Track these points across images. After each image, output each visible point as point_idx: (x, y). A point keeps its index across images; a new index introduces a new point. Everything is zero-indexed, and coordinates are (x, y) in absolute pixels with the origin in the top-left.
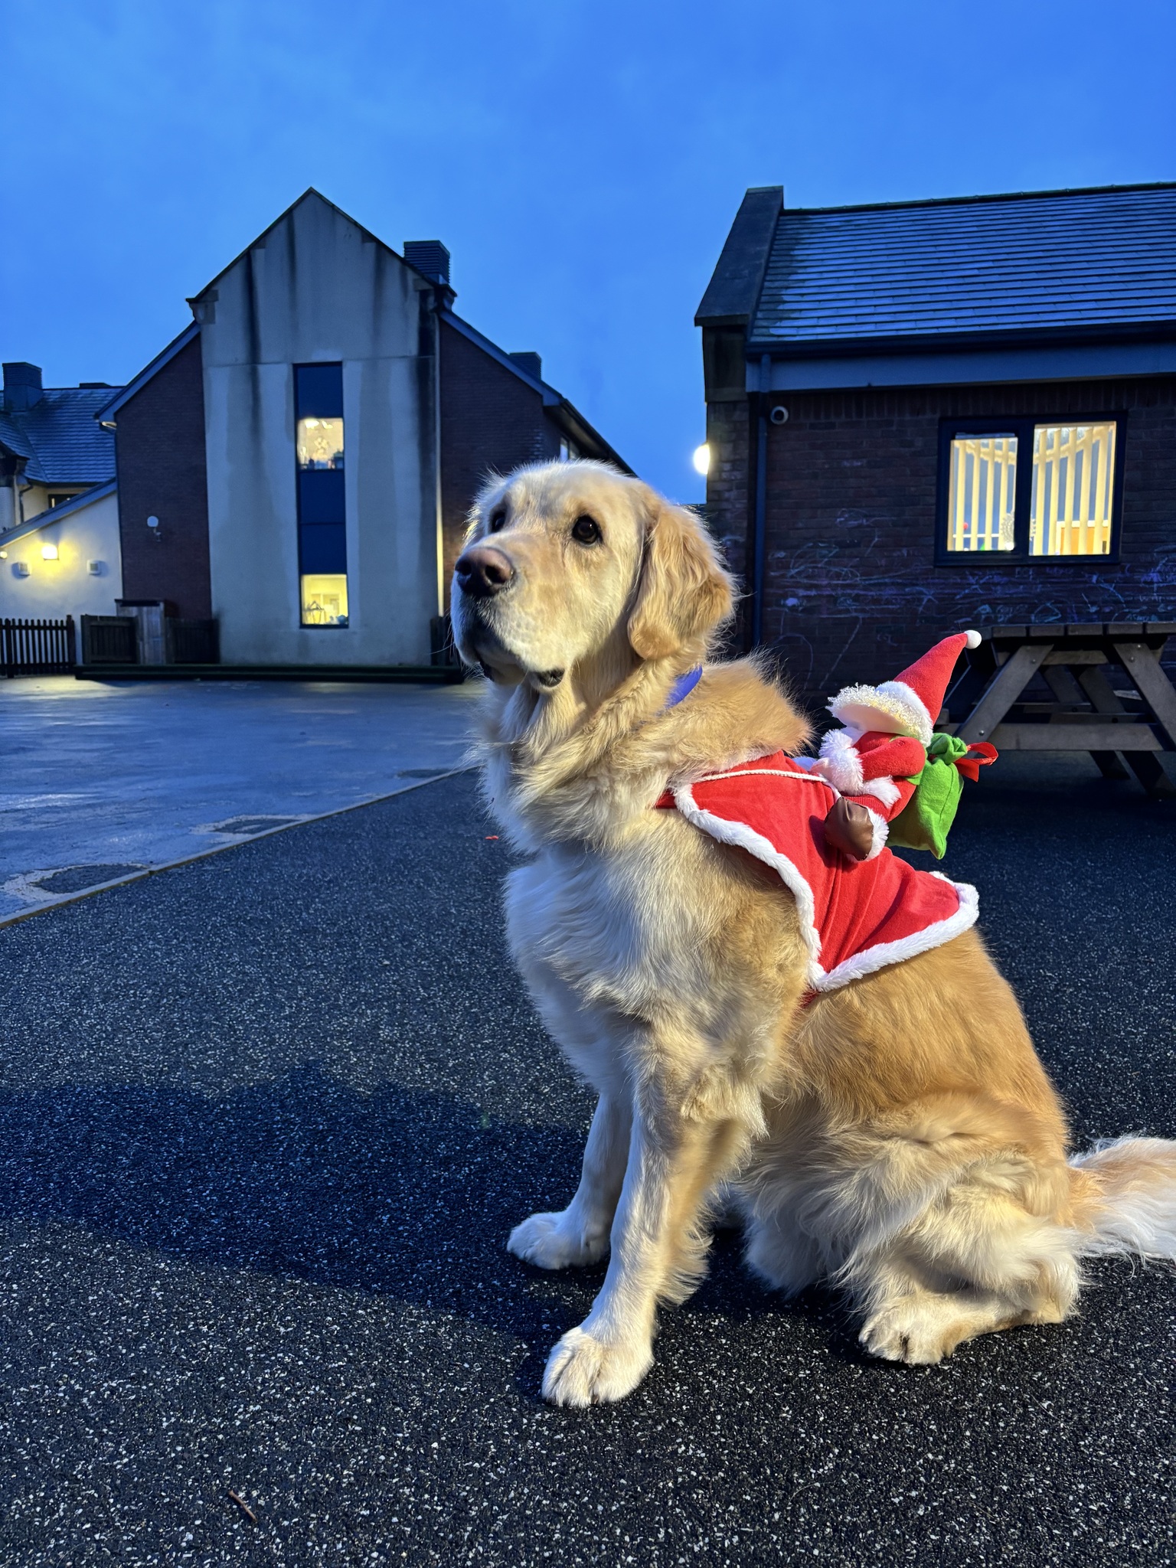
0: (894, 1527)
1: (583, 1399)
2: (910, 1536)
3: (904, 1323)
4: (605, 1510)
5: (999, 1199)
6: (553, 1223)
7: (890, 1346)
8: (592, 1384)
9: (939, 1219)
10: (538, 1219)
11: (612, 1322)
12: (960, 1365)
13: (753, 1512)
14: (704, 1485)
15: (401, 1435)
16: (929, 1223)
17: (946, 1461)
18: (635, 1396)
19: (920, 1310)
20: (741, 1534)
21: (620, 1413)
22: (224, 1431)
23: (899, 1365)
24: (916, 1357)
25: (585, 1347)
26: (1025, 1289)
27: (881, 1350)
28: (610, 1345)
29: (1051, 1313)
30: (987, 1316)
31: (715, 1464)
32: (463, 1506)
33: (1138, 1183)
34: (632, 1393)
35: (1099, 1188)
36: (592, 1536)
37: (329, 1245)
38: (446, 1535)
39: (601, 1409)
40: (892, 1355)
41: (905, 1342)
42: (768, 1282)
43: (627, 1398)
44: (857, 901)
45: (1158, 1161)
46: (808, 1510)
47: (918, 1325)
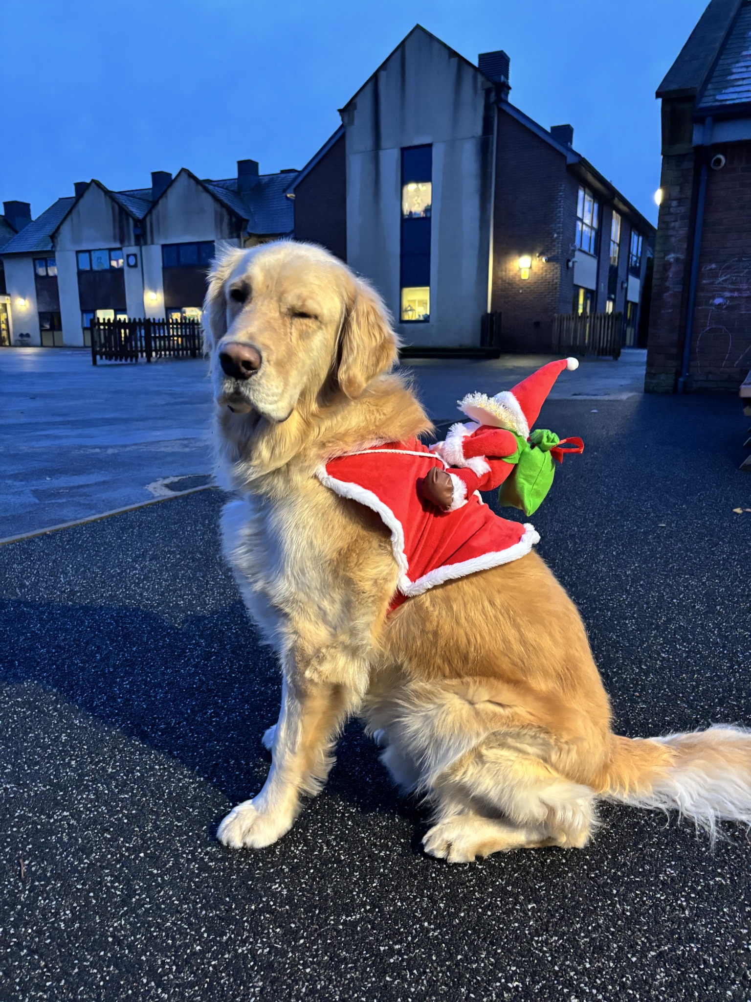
0: (369, 966)
1: (237, 843)
2: (374, 974)
3: (449, 836)
4: (206, 914)
7: (438, 849)
8: (244, 836)
13: (291, 935)
14: (271, 912)
15: (127, 845)
17: (434, 930)
18: (270, 849)
20: (271, 947)
21: (256, 855)
22: (42, 824)
23: (443, 861)
24: (455, 857)
25: (245, 813)
27: (432, 851)
30: (518, 838)
31: (289, 900)
32: (132, 893)
33: (702, 762)
35: (672, 760)
36: (187, 929)
38: (111, 910)
39: (247, 851)
40: (440, 854)
41: (449, 846)
43: (266, 848)
45: (721, 748)
46: (323, 942)
47: (460, 837)
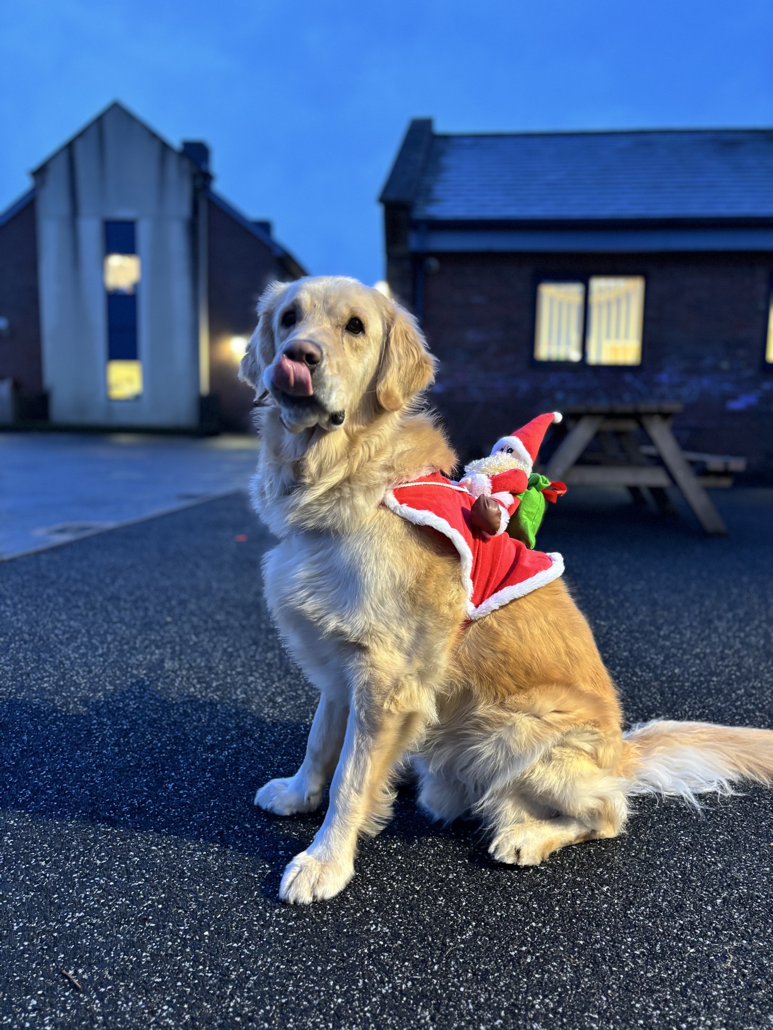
0: (512, 971)
1: (306, 898)
2: (523, 976)
3: (517, 841)
4: (323, 970)
5: (581, 758)
6: (286, 785)
7: (508, 855)
8: (313, 888)
9: (543, 769)
10: (275, 782)
11: (328, 848)
12: (551, 866)
13: (421, 966)
14: (388, 950)
15: (182, 928)
16: (537, 771)
17: (544, 926)
18: (342, 895)
19: (528, 832)
20: (413, 980)
21: (332, 906)
22: (58, 931)
24: (525, 861)
25: (309, 865)
26: (595, 815)
27: (502, 858)
28: (326, 863)
29: (609, 832)
30: (569, 834)
31: (396, 936)
32: (226, 972)
34: (340, 893)
35: (638, 752)
36: (314, 987)
37: (131, 805)
38: (215, 992)
39: (319, 904)
40: (510, 861)
41: (518, 852)
42: (431, 817)
43: (336, 897)
44: (493, 562)
46: (456, 962)
47: (526, 841)
